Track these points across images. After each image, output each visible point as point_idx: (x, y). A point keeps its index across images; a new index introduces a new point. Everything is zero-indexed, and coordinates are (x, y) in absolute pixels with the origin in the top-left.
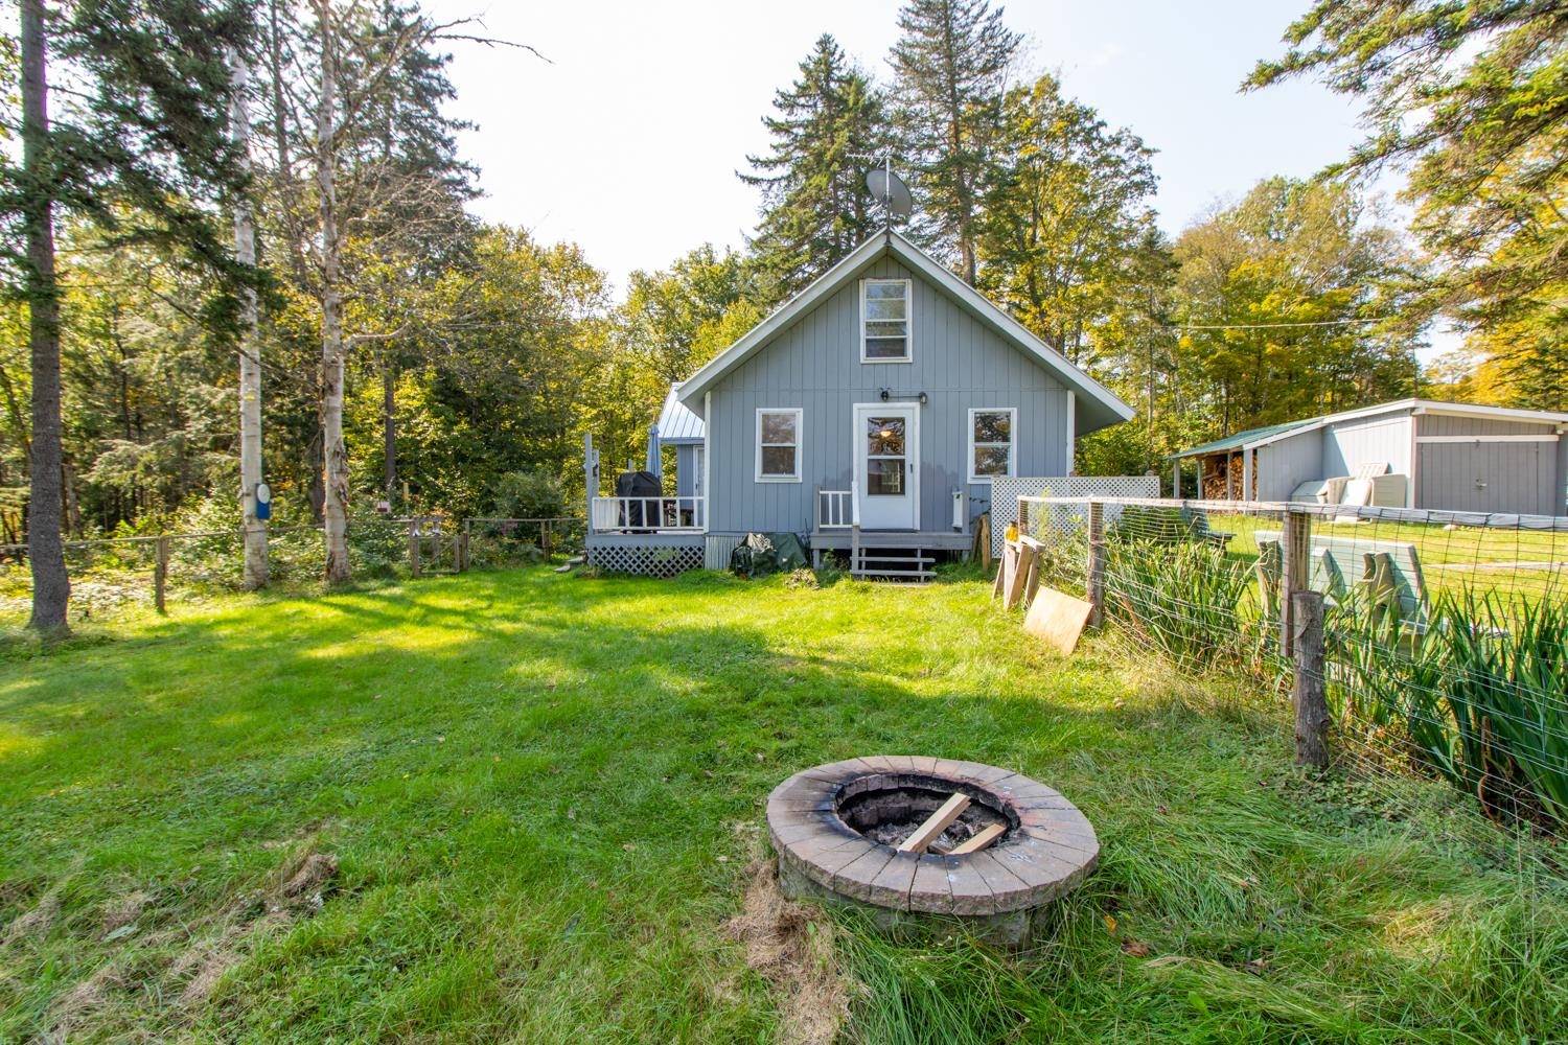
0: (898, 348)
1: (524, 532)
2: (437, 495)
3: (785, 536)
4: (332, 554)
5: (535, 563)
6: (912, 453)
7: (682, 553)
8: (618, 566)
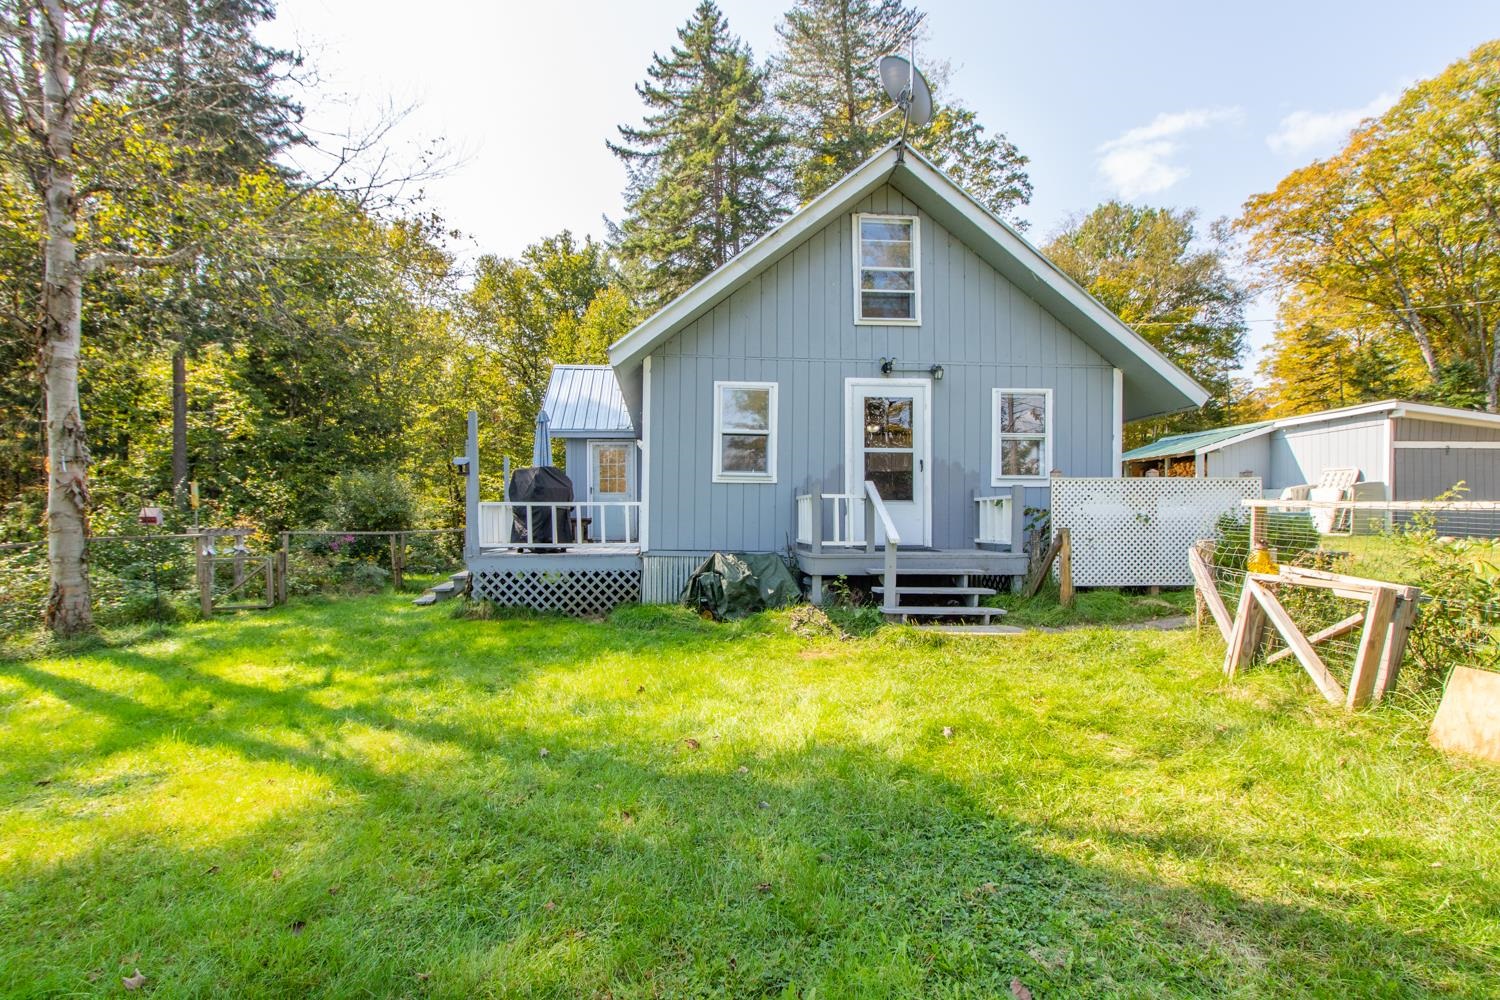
0: (902, 305)
1: (360, 549)
2: (245, 500)
3: (767, 557)
4: (58, 587)
5: (380, 589)
6: (922, 447)
7: (609, 580)
8: (516, 599)
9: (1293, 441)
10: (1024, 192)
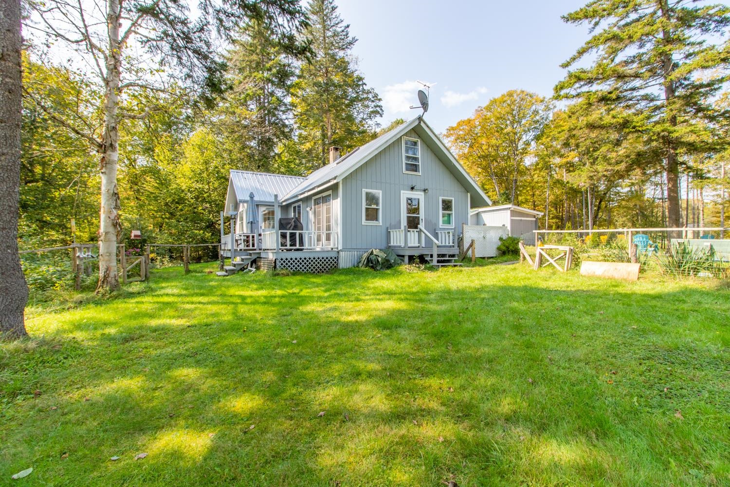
0: (417, 168)
3: (388, 250)
6: (422, 215)
7: (327, 260)
8: (294, 268)
9: (483, 215)
10: (380, 112)
